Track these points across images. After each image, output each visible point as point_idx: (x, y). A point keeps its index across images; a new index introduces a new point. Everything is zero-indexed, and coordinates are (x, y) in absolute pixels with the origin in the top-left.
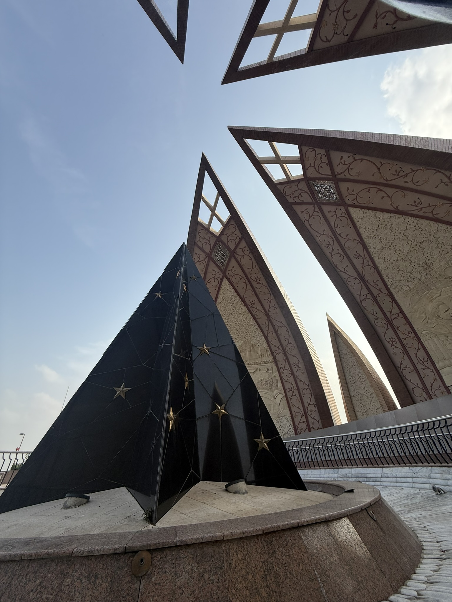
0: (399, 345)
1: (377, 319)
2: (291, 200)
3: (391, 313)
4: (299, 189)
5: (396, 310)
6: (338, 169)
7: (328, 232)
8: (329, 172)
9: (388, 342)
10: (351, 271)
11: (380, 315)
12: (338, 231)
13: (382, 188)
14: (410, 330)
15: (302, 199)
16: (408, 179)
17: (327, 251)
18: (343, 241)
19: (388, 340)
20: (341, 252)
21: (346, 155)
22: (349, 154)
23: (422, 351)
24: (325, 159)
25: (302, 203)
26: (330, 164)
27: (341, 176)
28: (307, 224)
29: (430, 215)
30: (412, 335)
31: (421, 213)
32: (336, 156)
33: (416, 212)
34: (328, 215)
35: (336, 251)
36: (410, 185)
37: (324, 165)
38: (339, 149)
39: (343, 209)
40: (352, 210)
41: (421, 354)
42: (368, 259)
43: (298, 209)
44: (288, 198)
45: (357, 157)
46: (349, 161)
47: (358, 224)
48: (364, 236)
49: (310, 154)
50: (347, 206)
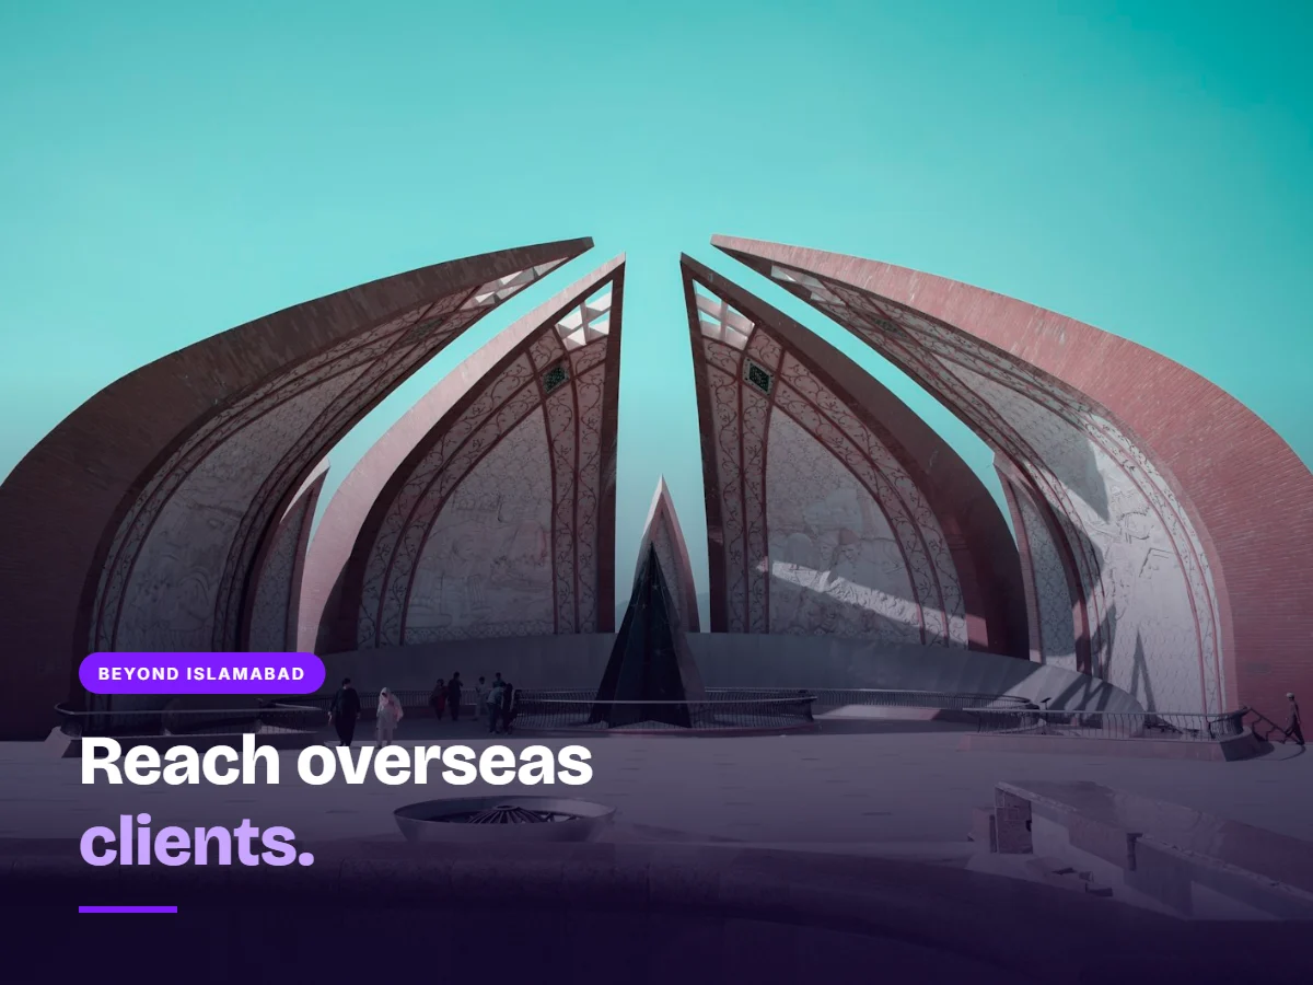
0: (387, 559)
1: (396, 514)
2: (533, 348)
3: (420, 517)
4: (551, 353)
5: (427, 520)
6: (586, 378)
7: (498, 402)
8: (581, 368)
9: (379, 548)
10: (448, 451)
11: (406, 512)
12: (506, 410)
13: (573, 419)
14: (417, 547)
15: (539, 359)
16: (587, 431)
17: (468, 413)
18: (493, 420)
19: (381, 546)
20: (474, 428)
21: (602, 377)
22: (603, 379)
23: (407, 578)
24: (595, 361)
25: (532, 362)
26: (591, 368)
27: (578, 382)
28: (502, 376)
29: (557, 464)
30: (414, 555)
31: (556, 459)
32: (601, 369)
33: (555, 455)
34: (524, 392)
35: (472, 421)
36: (581, 435)
37: (588, 363)
38: (608, 370)
39: (539, 399)
40: (540, 410)
41: (404, 581)
42: (479, 454)
43: (523, 360)
44: (536, 344)
45: (602, 387)
46: (597, 382)
47: (524, 422)
48: (510, 435)
49: (599, 347)
50: (542, 403)
